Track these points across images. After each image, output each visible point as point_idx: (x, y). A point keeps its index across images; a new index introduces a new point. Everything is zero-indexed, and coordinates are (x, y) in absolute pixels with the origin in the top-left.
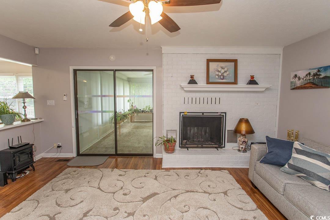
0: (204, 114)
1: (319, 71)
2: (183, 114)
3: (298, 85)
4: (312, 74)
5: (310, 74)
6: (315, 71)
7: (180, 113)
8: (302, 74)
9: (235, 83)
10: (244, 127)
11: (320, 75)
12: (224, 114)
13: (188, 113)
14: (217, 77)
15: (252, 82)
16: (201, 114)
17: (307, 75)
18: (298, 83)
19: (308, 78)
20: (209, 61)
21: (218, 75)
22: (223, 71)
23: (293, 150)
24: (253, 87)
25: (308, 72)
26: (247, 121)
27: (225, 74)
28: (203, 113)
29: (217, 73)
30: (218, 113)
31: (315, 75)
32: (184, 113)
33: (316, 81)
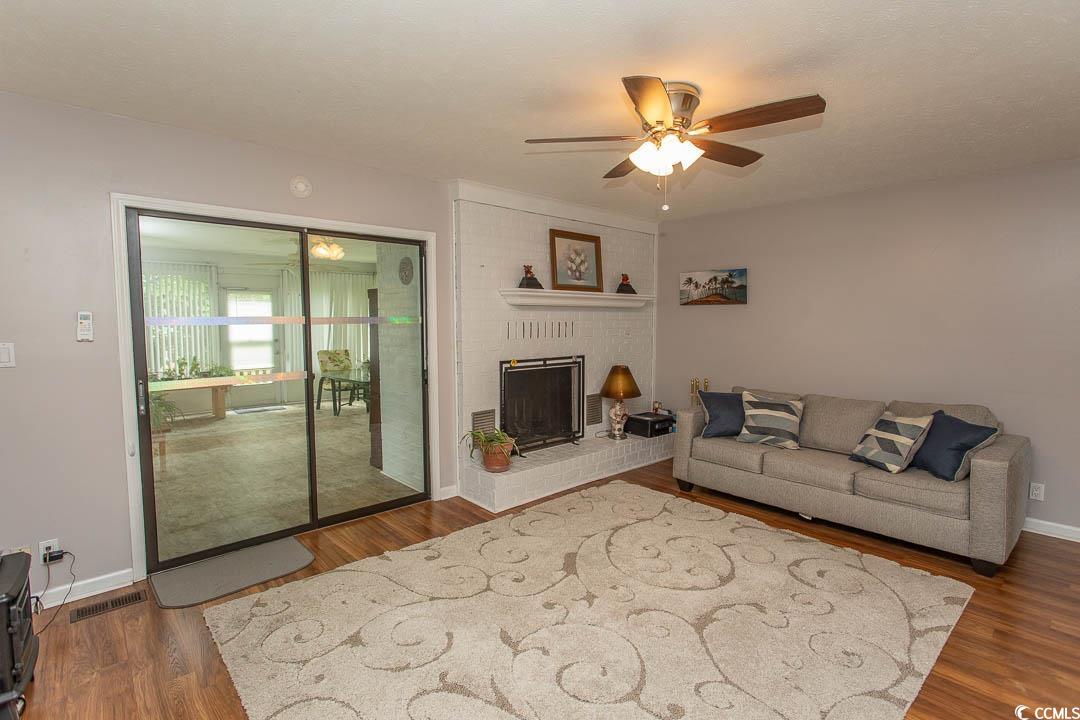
0: (548, 362)
1: (731, 276)
2: (508, 365)
3: (696, 298)
4: (720, 279)
5: (715, 278)
6: (725, 275)
7: (502, 363)
8: (702, 278)
9: (599, 289)
10: (620, 384)
11: (733, 282)
12: (580, 360)
13: (519, 361)
14: (569, 273)
15: (625, 288)
16: (542, 363)
17: (710, 281)
18: (696, 294)
19: (713, 286)
20: (555, 233)
21: (571, 269)
22: (578, 261)
23: (745, 405)
24: (625, 300)
25: (712, 276)
26: (626, 371)
27: (582, 268)
28: (545, 360)
29: (570, 264)
30: (571, 357)
31: (725, 281)
32: (509, 362)
33: (727, 292)
